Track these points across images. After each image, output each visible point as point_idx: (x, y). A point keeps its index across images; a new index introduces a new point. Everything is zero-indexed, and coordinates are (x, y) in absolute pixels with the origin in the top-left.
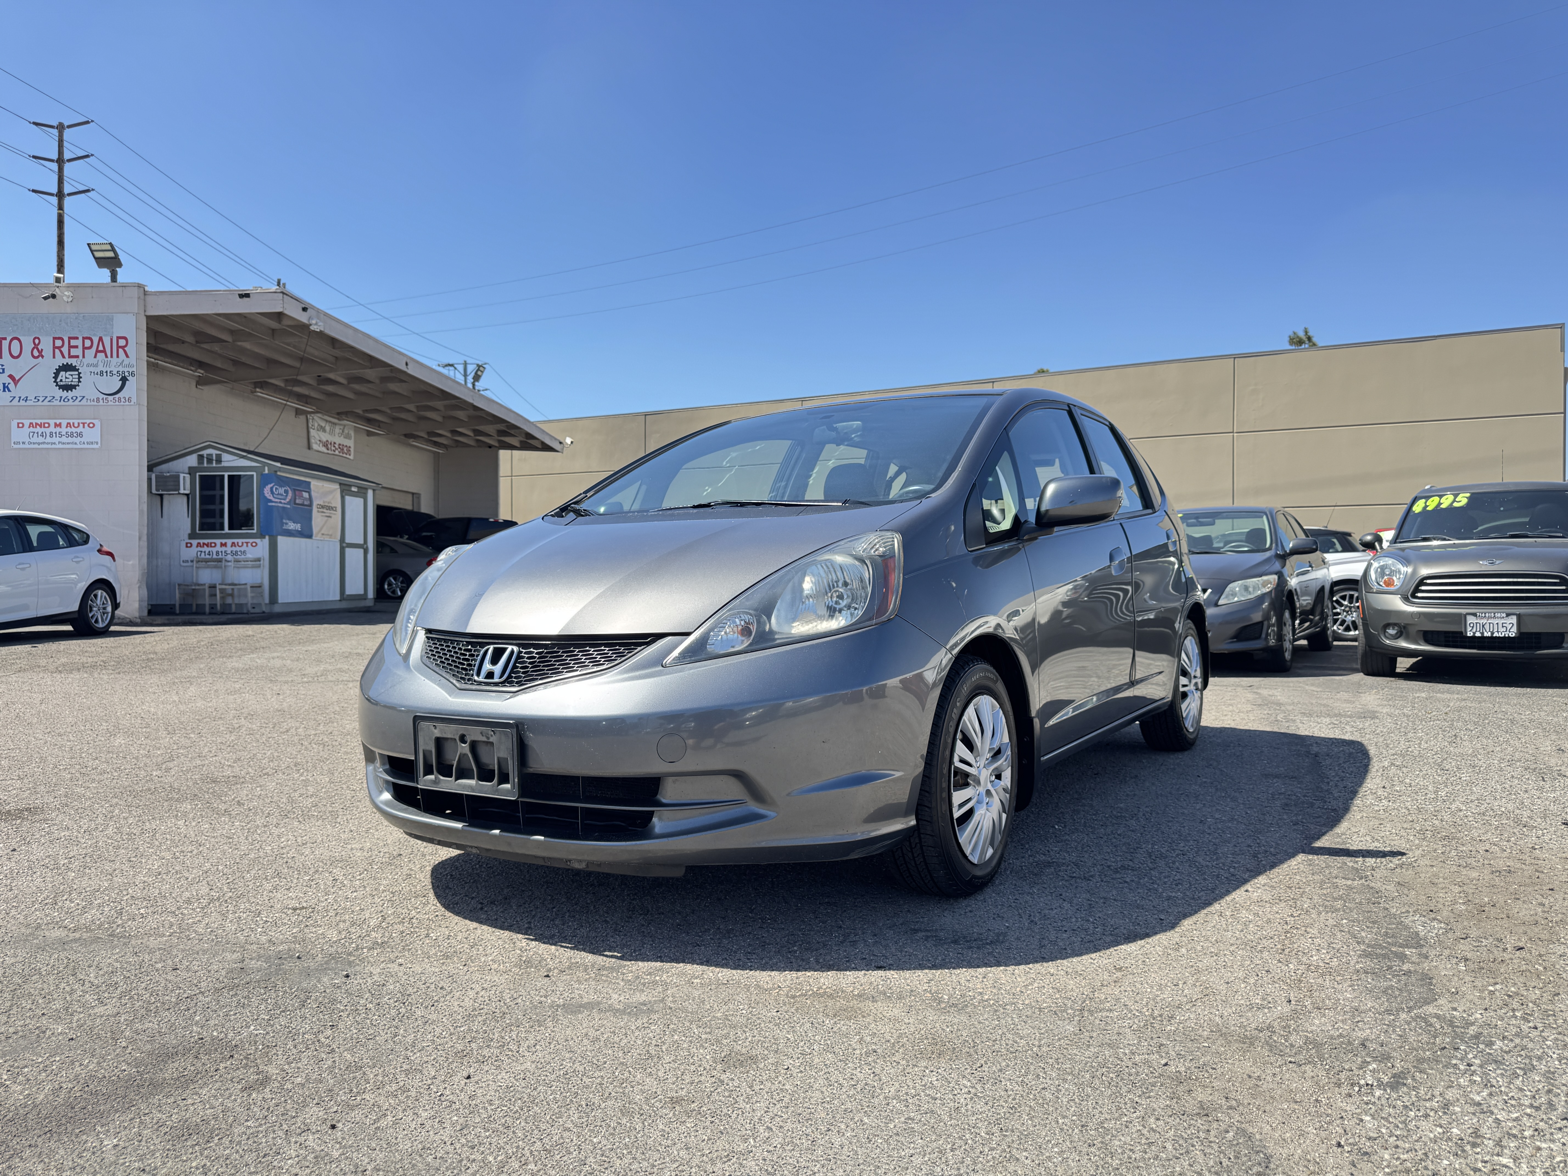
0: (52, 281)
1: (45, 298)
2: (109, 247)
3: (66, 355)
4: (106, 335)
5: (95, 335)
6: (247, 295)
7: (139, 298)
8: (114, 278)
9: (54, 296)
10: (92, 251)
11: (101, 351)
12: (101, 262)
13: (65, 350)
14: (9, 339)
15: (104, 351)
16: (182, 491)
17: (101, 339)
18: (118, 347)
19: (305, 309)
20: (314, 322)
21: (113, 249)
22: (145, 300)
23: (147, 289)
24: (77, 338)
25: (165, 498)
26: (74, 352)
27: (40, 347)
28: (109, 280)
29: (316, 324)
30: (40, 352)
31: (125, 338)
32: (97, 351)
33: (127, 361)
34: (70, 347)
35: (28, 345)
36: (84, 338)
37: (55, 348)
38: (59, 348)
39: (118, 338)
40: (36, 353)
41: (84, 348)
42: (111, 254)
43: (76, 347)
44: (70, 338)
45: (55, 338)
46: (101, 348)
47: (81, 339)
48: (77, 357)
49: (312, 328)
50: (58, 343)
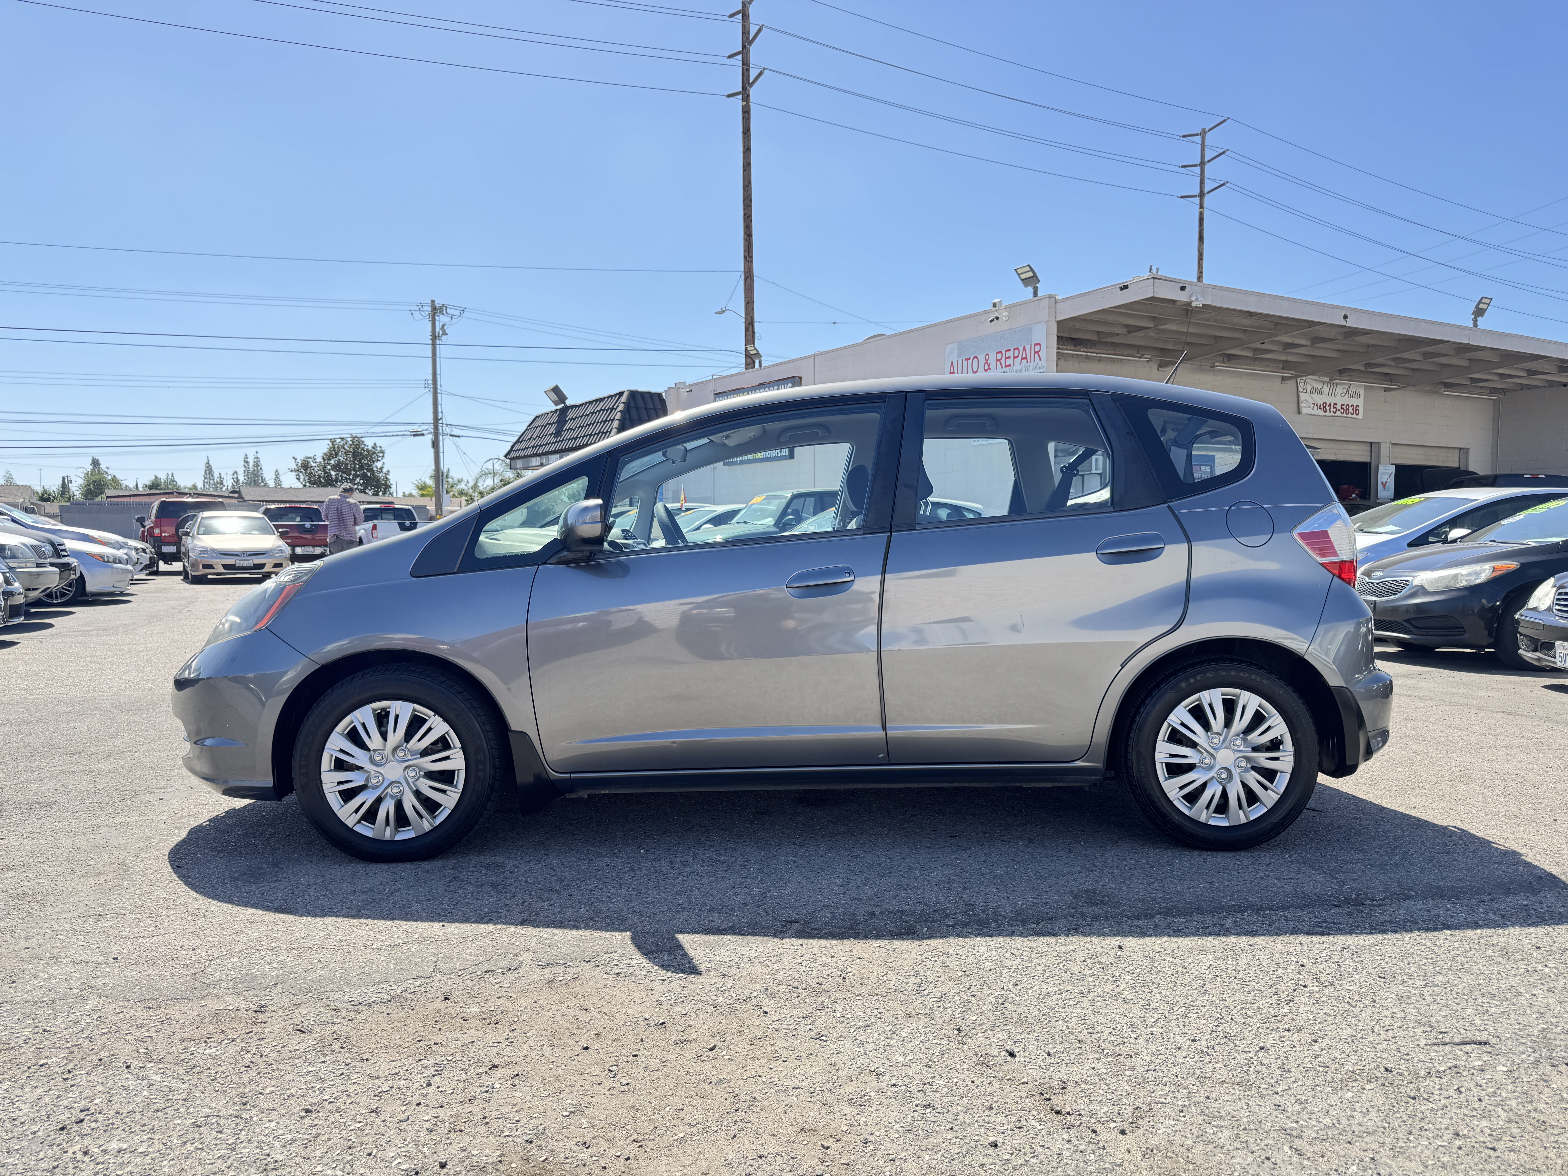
0: (990, 307)
1: (991, 321)
2: (1028, 269)
3: (1004, 366)
4: (1027, 344)
5: (1021, 345)
6: (1126, 287)
7: (1050, 307)
8: (1035, 294)
9: (997, 318)
10: (1019, 275)
11: (1024, 358)
12: (1026, 281)
13: (1003, 361)
14: (972, 358)
15: (1026, 358)
16: (1094, 471)
17: (1024, 348)
18: (1035, 353)
19: (1183, 288)
20: (1193, 299)
21: (1032, 270)
22: (1055, 308)
23: (1057, 297)
24: (1010, 350)
25: (1086, 477)
26: (1009, 362)
27: (989, 362)
28: (1032, 295)
29: (1197, 299)
30: (989, 365)
31: (1039, 344)
32: (1023, 359)
33: (1040, 363)
34: (1006, 358)
35: (982, 361)
36: (1015, 349)
37: (997, 360)
38: (999, 360)
39: (1035, 345)
40: (986, 367)
41: (1015, 358)
42: (1030, 274)
43: (1009, 357)
44: (1006, 351)
45: (997, 353)
46: (1024, 356)
47: (1012, 350)
48: (1010, 366)
49: (1194, 304)
50: (999, 356)
